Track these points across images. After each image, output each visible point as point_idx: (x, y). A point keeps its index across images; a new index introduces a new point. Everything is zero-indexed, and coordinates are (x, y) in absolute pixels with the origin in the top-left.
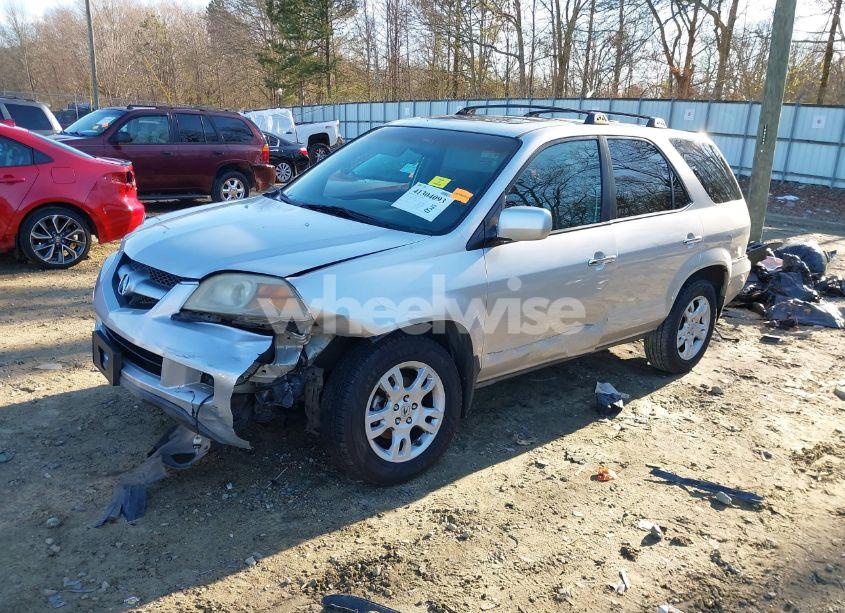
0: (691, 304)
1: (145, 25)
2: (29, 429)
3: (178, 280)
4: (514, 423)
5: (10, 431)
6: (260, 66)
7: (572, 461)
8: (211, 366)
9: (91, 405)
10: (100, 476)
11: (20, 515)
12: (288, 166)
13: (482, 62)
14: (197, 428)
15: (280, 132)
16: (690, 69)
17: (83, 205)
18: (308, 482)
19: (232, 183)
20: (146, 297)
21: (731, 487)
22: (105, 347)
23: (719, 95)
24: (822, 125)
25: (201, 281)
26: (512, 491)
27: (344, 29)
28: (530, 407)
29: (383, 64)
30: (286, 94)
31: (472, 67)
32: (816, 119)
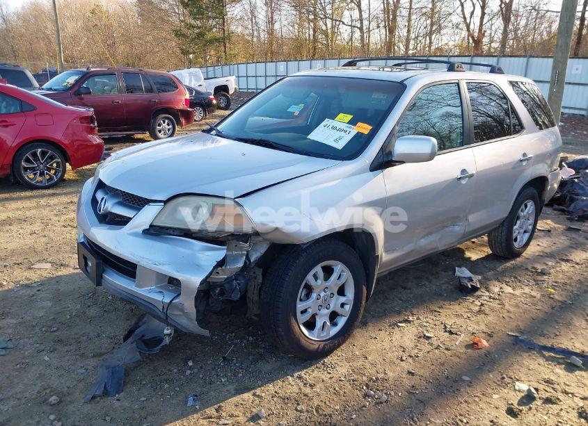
0: (523, 206)
1: (93, 12)
2: (29, 318)
3: (146, 202)
4: (400, 302)
5: (14, 321)
6: (176, 39)
7: (451, 333)
8: (178, 272)
9: (75, 296)
10: (88, 357)
11: (27, 395)
12: (201, 109)
13: (333, 33)
14: (166, 321)
15: (194, 85)
16: (482, 33)
17: (60, 141)
18: (251, 357)
19: (164, 122)
20: (120, 216)
21: (578, 351)
22: (88, 255)
23: (503, 52)
24: (579, 72)
25: (165, 202)
26: (410, 360)
27: (234, 11)
28: (410, 289)
29: (264, 36)
30: (196, 58)
31: (327, 36)
32: (574, 68)
